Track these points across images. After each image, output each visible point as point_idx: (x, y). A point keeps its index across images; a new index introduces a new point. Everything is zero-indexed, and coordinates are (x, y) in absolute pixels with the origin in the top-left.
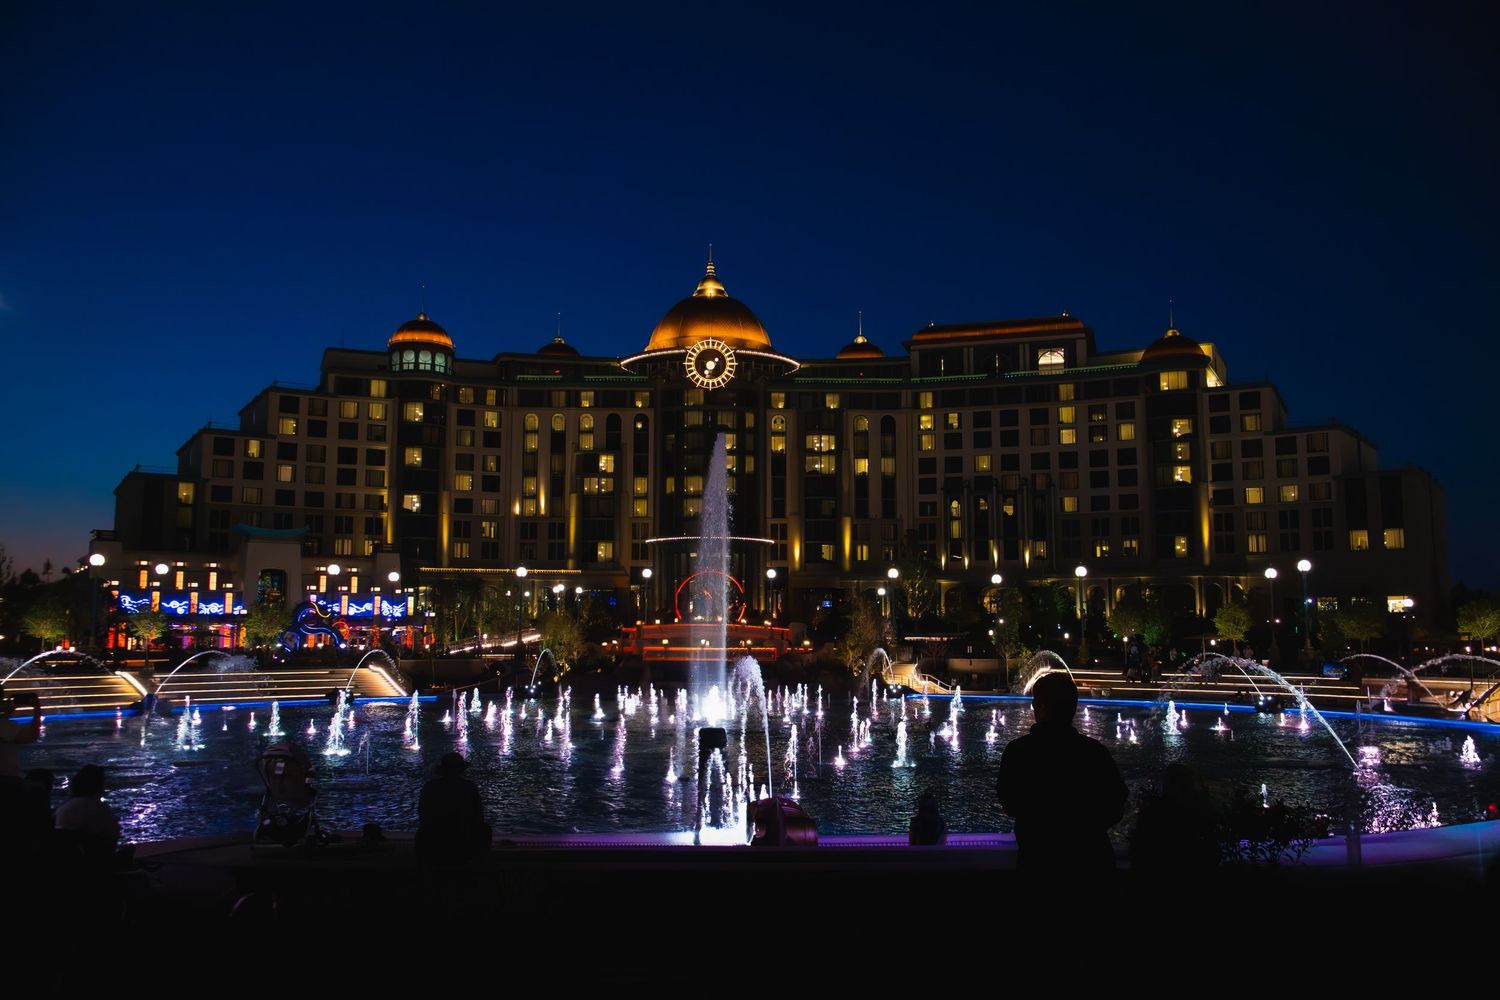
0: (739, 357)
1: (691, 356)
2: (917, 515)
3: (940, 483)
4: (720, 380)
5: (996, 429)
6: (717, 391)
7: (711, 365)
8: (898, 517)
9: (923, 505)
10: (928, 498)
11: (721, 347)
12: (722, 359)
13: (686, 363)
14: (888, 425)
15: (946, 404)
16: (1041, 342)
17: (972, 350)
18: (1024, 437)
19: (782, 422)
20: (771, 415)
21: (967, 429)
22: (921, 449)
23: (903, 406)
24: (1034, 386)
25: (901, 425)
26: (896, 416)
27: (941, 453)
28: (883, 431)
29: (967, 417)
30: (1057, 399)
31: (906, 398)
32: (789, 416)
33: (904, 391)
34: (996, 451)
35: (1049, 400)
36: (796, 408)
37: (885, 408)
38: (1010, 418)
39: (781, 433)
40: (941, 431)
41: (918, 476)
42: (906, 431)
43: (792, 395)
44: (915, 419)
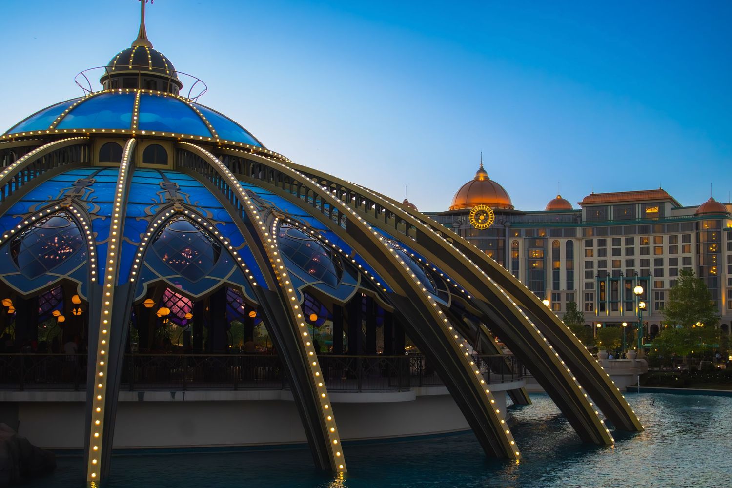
0: (496, 213)
1: (472, 213)
2: (584, 289)
3: (595, 274)
4: (487, 225)
5: (623, 247)
6: (486, 230)
7: (482, 217)
8: (574, 290)
9: (587, 284)
10: (589, 280)
11: (486, 208)
12: (487, 214)
13: (470, 217)
14: (570, 245)
15: (599, 234)
16: (647, 203)
17: (612, 207)
18: (637, 251)
19: (518, 243)
20: (511, 241)
21: (609, 247)
22: (586, 256)
23: (578, 235)
24: (642, 226)
25: (576, 244)
26: (574, 240)
27: (596, 259)
28: (567, 247)
29: (609, 241)
30: (654, 232)
31: (579, 231)
32: (521, 241)
33: (578, 228)
34: (623, 257)
35: (649, 233)
36: (524, 237)
37: (569, 236)
38: (630, 241)
39: (516, 249)
40: (596, 247)
41: (585, 270)
42: (579, 247)
43: (522, 230)
44: (584, 241)
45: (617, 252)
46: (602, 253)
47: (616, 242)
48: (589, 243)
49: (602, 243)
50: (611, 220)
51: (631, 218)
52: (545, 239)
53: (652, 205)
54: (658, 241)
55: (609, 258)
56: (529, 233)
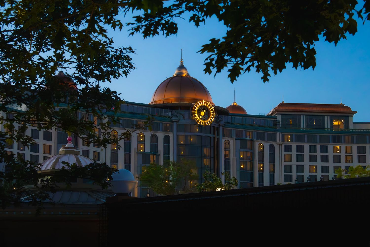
1: (195, 108)
4: (205, 123)
5: (319, 154)
7: (203, 113)
11: (208, 105)
12: (208, 111)
13: (194, 112)
14: (272, 148)
15: (296, 141)
16: (334, 116)
17: (305, 117)
18: (331, 158)
19: (229, 144)
20: (224, 140)
21: (306, 153)
22: (285, 161)
23: (278, 140)
24: (334, 136)
25: (277, 148)
26: (275, 145)
27: (294, 163)
28: (270, 151)
29: (306, 147)
30: (345, 142)
31: (279, 136)
32: (232, 141)
33: (278, 134)
34: (319, 164)
35: (341, 143)
36: (235, 137)
37: (271, 140)
38: (324, 149)
39: (228, 149)
40: (294, 153)
41: (284, 174)
42: (279, 151)
43: (233, 131)
44: (283, 147)
45: (313, 159)
46: (300, 158)
47: (313, 149)
48: (288, 149)
49: (300, 149)
50: (303, 128)
51: (321, 127)
52: (252, 141)
53: (338, 118)
54: (349, 150)
55: (306, 163)
56: (239, 135)
